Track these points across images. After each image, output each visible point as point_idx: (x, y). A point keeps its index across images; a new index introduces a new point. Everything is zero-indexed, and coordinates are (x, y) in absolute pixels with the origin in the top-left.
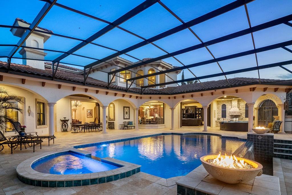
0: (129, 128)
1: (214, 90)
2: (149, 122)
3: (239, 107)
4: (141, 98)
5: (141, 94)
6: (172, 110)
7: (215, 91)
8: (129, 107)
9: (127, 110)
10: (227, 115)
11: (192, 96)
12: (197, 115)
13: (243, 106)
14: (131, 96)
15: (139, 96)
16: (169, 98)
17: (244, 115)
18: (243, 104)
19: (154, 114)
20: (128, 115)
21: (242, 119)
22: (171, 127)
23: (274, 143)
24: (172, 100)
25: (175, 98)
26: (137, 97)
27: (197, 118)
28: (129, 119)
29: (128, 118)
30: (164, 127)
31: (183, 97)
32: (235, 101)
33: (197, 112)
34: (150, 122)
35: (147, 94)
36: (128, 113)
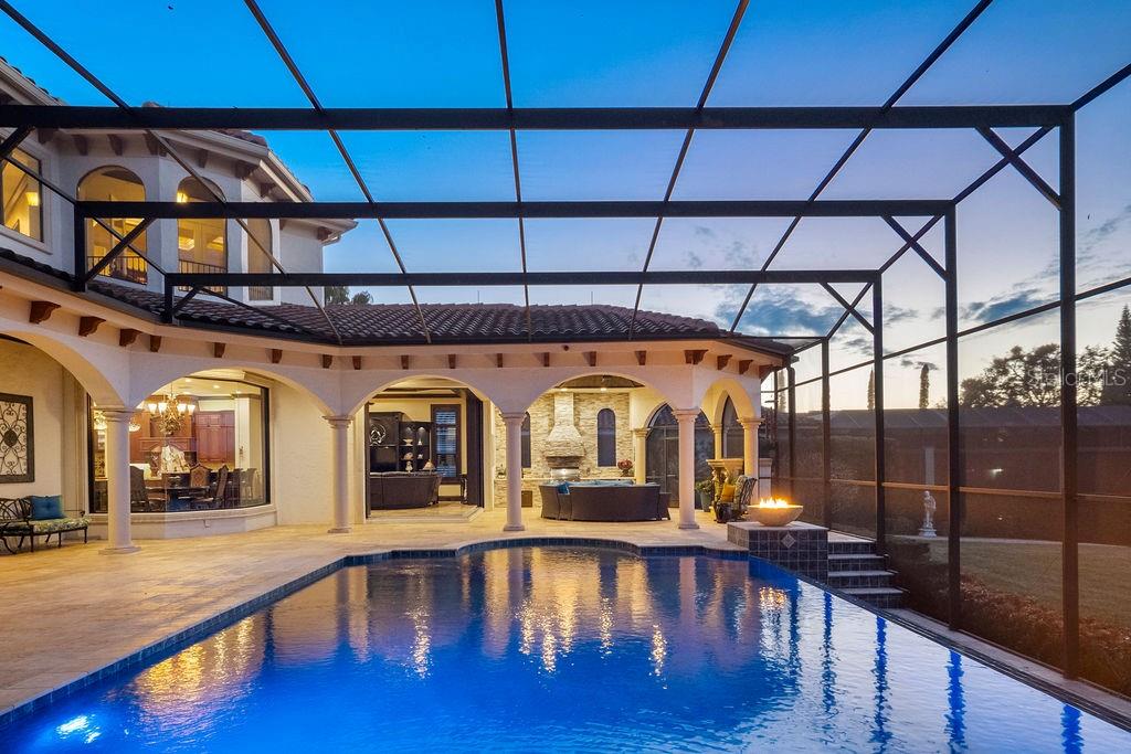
0: (42, 540)
1: (561, 345)
2: (166, 497)
3: (576, 425)
4: (154, 343)
5: (165, 319)
6: (336, 427)
7: (566, 348)
8: (27, 401)
9: (10, 420)
10: (535, 456)
11: (452, 361)
12: (409, 456)
13: (591, 422)
14: (87, 326)
15: (146, 327)
16: (326, 361)
17: (593, 458)
18: (590, 414)
19: (156, 450)
20: (23, 454)
21: (588, 470)
22: (329, 518)
23: (830, 557)
24: (337, 371)
25: (357, 363)
26: (126, 337)
27: (409, 468)
28: (29, 477)
29: (21, 469)
30: (269, 520)
31: (405, 362)
32: (566, 398)
33: (408, 442)
34: (174, 494)
35: (204, 322)
36: (22, 438)
